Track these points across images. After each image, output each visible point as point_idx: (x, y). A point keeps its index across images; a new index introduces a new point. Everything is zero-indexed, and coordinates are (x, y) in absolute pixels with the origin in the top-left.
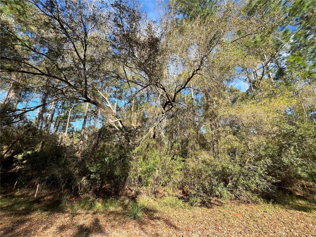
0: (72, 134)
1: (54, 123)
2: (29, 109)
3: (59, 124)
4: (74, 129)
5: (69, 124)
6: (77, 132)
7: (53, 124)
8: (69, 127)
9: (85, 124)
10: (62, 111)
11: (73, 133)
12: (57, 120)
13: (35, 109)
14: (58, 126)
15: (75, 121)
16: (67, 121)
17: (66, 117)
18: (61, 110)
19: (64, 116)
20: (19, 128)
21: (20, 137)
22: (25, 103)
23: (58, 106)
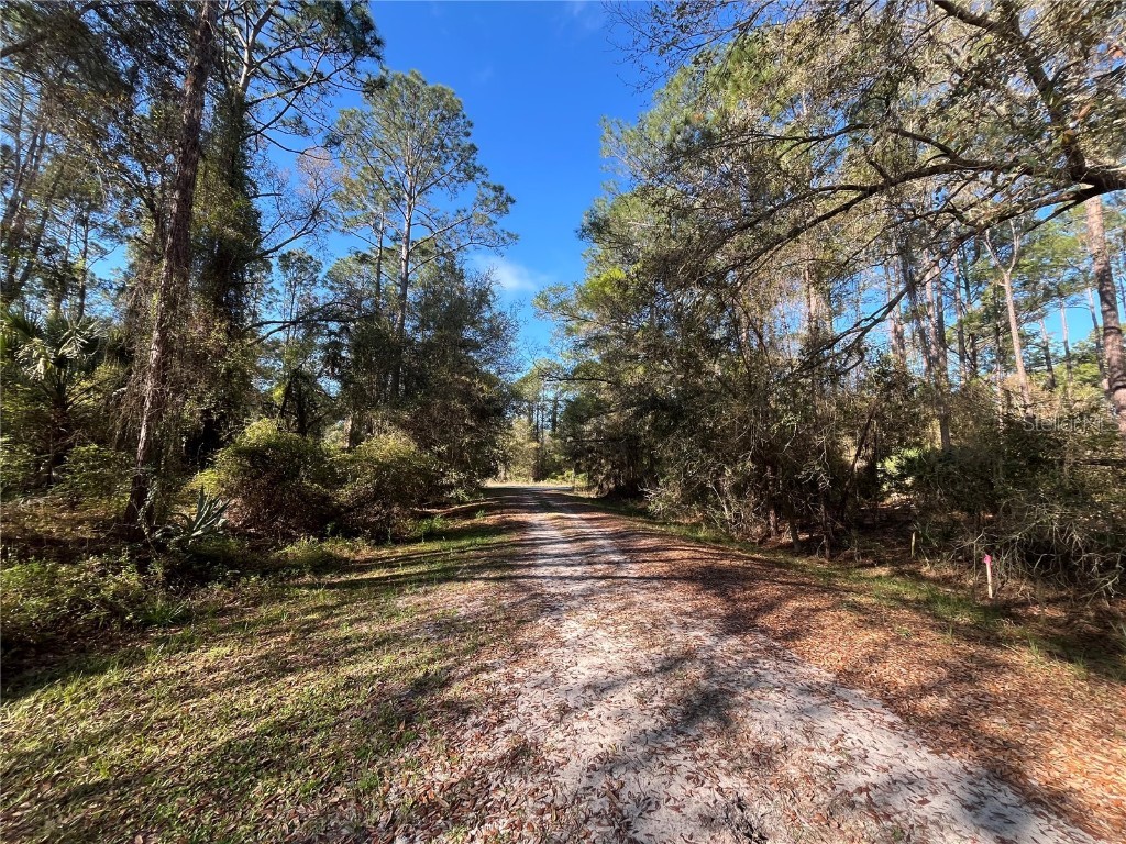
0: (1050, 370)
1: (955, 346)
2: (869, 322)
3: (973, 345)
4: (1052, 350)
5: (1021, 336)
6: (1069, 357)
7: (952, 354)
8: (1023, 346)
9: (1113, 308)
10: (968, 295)
11: (1049, 364)
12: (961, 333)
13: (885, 314)
14: (974, 354)
15: (1042, 316)
16: (1008, 323)
17: (995, 312)
18: (963, 291)
19: (986, 310)
20: (862, 385)
21: (875, 408)
22: (848, 310)
23: (947, 283)
